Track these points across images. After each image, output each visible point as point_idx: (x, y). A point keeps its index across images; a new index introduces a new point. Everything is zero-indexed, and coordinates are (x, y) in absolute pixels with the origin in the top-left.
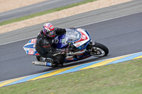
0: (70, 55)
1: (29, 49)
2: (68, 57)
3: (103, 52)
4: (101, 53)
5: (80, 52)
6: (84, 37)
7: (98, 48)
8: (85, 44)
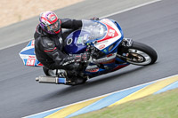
0: (91, 64)
1: (27, 57)
2: (89, 67)
3: (147, 58)
4: (144, 60)
5: (107, 59)
6: (111, 33)
7: (138, 52)
8: (114, 44)
